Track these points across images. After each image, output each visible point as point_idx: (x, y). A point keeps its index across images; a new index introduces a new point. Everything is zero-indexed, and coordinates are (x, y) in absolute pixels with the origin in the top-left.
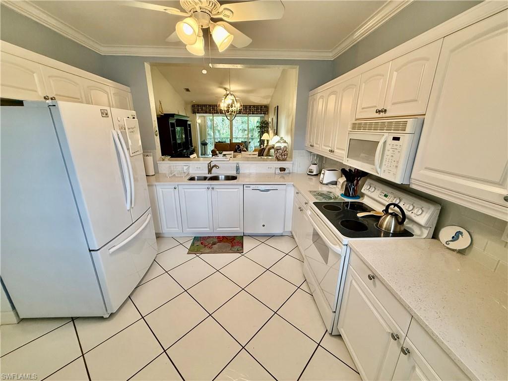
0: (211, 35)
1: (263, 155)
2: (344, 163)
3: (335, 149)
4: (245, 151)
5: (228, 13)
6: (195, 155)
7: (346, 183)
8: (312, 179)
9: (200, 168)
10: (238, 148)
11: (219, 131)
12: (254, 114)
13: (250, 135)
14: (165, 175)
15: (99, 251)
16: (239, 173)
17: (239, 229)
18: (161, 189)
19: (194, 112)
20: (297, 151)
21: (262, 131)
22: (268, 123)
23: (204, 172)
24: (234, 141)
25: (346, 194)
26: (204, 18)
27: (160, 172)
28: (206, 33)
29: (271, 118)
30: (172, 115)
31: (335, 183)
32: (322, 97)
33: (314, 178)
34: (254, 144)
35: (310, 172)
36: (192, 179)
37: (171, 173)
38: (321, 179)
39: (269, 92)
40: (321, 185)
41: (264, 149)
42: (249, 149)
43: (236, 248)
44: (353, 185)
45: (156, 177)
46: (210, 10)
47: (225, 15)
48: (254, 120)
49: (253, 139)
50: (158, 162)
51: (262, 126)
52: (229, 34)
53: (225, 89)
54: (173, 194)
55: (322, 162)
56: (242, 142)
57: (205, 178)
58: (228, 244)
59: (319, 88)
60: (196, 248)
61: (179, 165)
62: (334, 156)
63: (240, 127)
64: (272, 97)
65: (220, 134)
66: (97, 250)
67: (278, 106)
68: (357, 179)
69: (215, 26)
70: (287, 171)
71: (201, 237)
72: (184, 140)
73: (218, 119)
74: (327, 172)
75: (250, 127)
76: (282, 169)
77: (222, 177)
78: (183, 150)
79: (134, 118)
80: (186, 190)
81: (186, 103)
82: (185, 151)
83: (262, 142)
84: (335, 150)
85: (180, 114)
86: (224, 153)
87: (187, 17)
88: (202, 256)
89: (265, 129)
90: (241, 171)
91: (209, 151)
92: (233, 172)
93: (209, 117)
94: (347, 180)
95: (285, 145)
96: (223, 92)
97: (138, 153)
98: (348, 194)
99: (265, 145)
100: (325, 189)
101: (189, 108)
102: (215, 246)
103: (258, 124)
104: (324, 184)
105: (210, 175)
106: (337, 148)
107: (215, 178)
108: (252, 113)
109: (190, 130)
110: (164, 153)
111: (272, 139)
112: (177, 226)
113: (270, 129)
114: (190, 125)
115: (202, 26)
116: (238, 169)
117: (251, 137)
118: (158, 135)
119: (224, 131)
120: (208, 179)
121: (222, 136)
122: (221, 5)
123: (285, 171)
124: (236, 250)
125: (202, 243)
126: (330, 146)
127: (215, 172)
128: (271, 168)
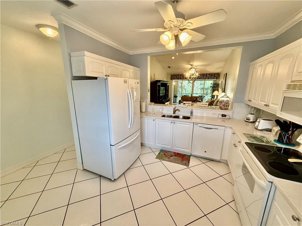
0: (179, 38)
1: (212, 105)
2: (277, 115)
3: (270, 103)
4: (200, 102)
5: (189, 24)
6: (168, 103)
7: (279, 132)
8: (249, 125)
9: (169, 110)
10: (196, 100)
11: (185, 89)
12: (209, 79)
13: (205, 92)
14: (150, 113)
15: (114, 146)
16: (192, 115)
17: (188, 150)
18: (147, 120)
19: (172, 79)
20: (237, 104)
21: (214, 90)
22: (218, 85)
23: (171, 113)
24: (194, 95)
25: (280, 140)
26: (175, 30)
27: (148, 111)
28: (177, 37)
29: (221, 81)
30: (159, 81)
31: (270, 130)
32: (261, 66)
33: (250, 125)
34: (208, 98)
35: (247, 119)
36: (164, 116)
37: (153, 112)
38: (256, 125)
39: (221, 64)
40: (255, 130)
41: (214, 101)
42: (204, 101)
43: (184, 162)
44: (288, 134)
45: (146, 113)
46: (179, 25)
47: (188, 26)
48: (209, 83)
49: (207, 94)
50: (148, 105)
51: (214, 86)
52: (189, 36)
53: (191, 65)
54: (152, 123)
55: (258, 113)
56: (199, 96)
57: (171, 116)
58: (180, 158)
59: (259, 59)
60: (161, 156)
61: (158, 108)
62: (268, 109)
63: (199, 87)
64: (223, 68)
65: (186, 91)
66: (113, 146)
67: (227, 73)
68: (292, 130)
69: (181, 33)
70: (227, 117)
71: (164, 151)
72: (164, 94)
73: (185, 82)
74: (262, 121)
75: (206, 87)
76: (224, 116)
77: (181, 117)
78: (163, 100)
79: (138, 83)
80: (159, 122)
81: (168, 74)
82: (164, 100)
83: (213, 97)
84: (271, 105)
85: (164, 80)
86: (184, 102)
87: (166, 31)
88: (163, 162)
89: (216, 88)
90: (194, 114)
91: (178, 101)
92: (189, 114)
93: (180, 81)
94: (281, 130)
95: (228, 99)
96: (190, 67)
97: (138, 100)
98: (281, 141)
99: (215, 98)
100: (259, 134)
101: (170, 76)
102: (172, 158)
103: (212, 85)
104: (259, 130)
105: (174, 115)
106: (272, 104)
107: (177, 117)
108: (208, 79)
109: (168, 89)
110: (152, 101)
111: (220, 95)
112: (152, 141)
113: (219, 89)
114: (168, 86)
115: (174, 34)
116: (192, 113)
117: (206, 93)
118: (150, 92)
119: (189, 89)
120: (173, 117)
121: (187, 92)
122: (186, 21)
123: (226, 117)
124: (184, 163)
125: (164, 154)
126: (266, 101)
127: (177, 114)
128: (215, 114)
